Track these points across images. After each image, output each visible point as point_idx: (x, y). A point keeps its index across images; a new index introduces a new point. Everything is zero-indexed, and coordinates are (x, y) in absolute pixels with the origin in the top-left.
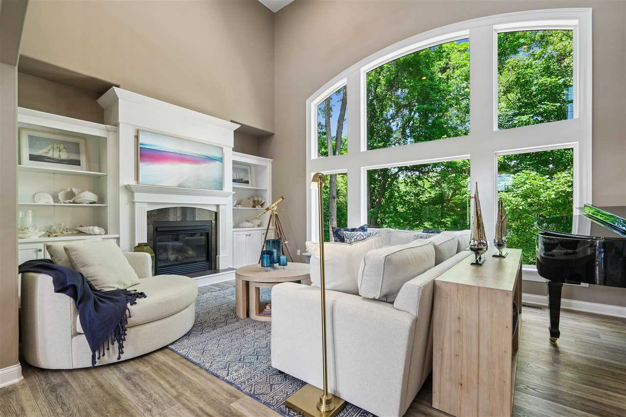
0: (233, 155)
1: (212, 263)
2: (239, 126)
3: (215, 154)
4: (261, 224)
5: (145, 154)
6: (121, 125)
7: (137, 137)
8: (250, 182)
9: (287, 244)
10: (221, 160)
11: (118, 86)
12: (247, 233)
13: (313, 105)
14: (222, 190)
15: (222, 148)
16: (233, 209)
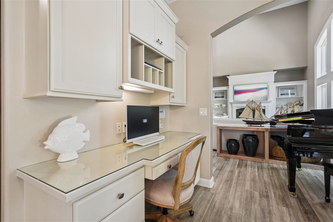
0: (274, 84)
2: (276, 72)
5: (236, 92)
6: (229, 86)
7: (234, 88)
8: (295, 94)
10: (267, 88)
11: (229, 76)
14: (267, 100)
15: (267, 83)
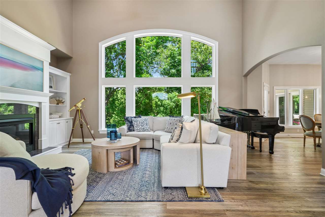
0: (49, 67)
1: (35, 145)
2: (54, 48)
3: (38, 65)
4: (61, 115)
8: (53, 87)
9: (89, 128)
10: (42, 70)
12: (58, 122)
13: (103, 46)
14: (43, 92)
15: (43, 62)
16: (50, 105)
